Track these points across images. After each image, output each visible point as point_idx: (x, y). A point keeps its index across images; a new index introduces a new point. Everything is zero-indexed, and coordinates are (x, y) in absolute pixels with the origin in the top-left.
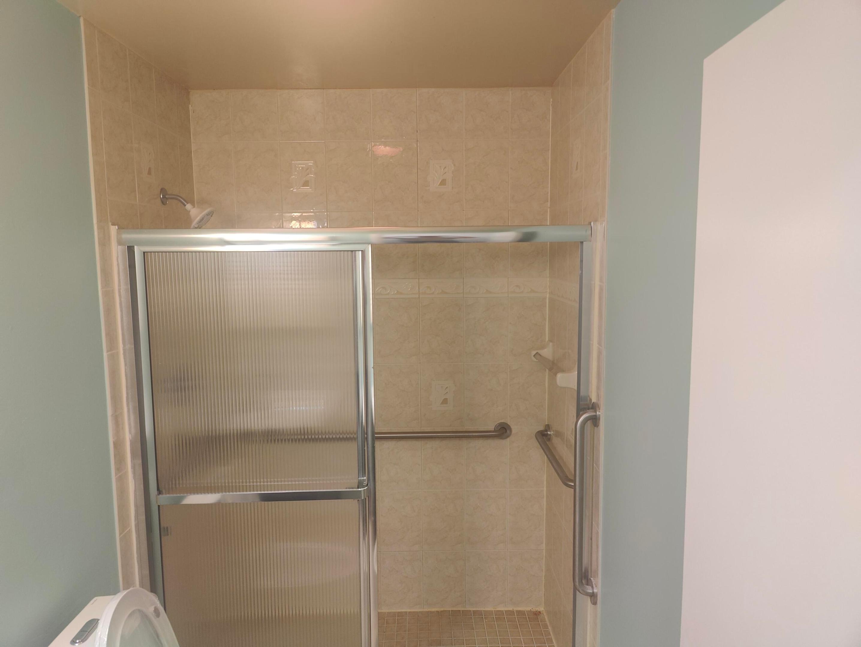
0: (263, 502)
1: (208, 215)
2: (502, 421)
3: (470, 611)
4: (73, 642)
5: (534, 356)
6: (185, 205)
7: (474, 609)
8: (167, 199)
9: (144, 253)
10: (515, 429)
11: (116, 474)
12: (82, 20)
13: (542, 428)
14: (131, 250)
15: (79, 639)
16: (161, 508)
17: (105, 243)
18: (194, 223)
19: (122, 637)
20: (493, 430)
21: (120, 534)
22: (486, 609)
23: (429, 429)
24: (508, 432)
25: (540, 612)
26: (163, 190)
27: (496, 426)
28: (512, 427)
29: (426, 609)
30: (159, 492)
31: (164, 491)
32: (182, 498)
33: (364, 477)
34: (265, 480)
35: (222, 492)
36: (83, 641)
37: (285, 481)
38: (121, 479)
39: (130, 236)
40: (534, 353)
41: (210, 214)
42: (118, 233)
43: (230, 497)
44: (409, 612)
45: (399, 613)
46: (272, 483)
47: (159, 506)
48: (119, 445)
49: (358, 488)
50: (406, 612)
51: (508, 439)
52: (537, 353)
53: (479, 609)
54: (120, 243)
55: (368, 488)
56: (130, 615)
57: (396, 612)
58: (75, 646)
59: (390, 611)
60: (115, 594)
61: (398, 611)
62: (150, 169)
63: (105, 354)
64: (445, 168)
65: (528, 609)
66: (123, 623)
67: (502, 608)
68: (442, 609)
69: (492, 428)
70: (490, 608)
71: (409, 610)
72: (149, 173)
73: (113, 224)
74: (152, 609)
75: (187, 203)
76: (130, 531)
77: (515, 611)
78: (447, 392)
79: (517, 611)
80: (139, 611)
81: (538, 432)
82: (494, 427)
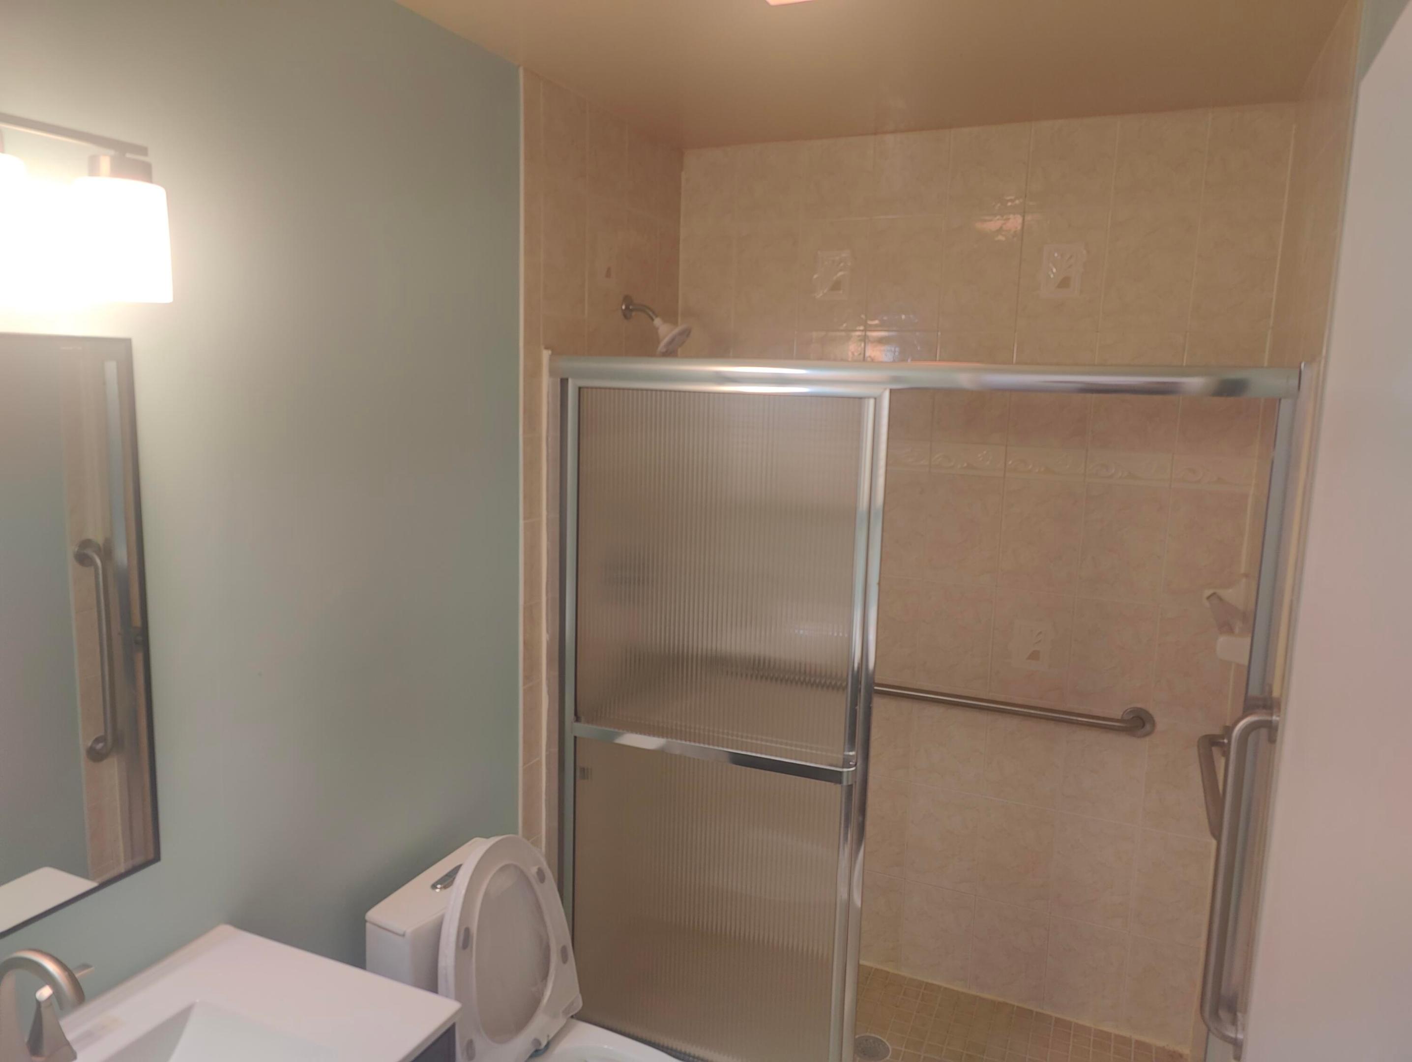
0: (734, 766)
1: (681, 333)
2: (1139, 705)
3: (1051, 1017)
4: (434, 886)
5: (1208, 598)
6: (653, 320)
7: (1059, 1016)
8: (632, 310)
9: (580, 388)
10: (1162, 722)
11: (524, 684)
12: (521, 71)
13: (1217, 731)
14: (564, 382)
15: (441, 884)
16: (578, 740)
17: (533, 374)
18: (661, 347)
19: (486, 894)
20: (1119, 718)
21: (524, 764)
22: (1081, 1022)
23: (1001, 697)
24: (1148, 727)
25: (1181, 1056)
26: (627, 299)
27: (1126, 711)
28: (1157, 719)
29: (973, 992)
30: (577, 719)
31: (583, 719)
32: (619, 735)
33: (852, 751)
34: (726, 731)
35: (667, 737)
36: (445, 887)
37: (757, 739)
38: (532, 691)
39: (567, 365)
40: (1208, 592)
41: (686, 333)
42: (551, 360)
43: (678, 746)
44: (946, 989)
45: (927, 983)
46: (739, 739)
47: (575, 737)
48: (531, 646)
49: (843, 767)
50: (939, 987)
51: (1147, 739)
52: (1214, 594)
53: (1068, 1019)
54: (552, 373)
55: (856, 770)
56: (502, 869)
57: (923, 982)
58: (436, 892)
59: (915, 977)
60: (487, 837)
61: (926, 980)
62: (609, 270)
63: (521, 522)
64: (1071, 257)
65: (1161, 1043)
66: (489, 877)
67: (1108, 1027)
68: (1001, 1000)
69: (1117, 712)
70: (1087, 1023)
71: (944, 985)
72: (608, 274)
73: (547, 348)
74: (534, 870)
75: (657, 316)
76: (539, 763)
77: (1133, 1042)
78: (1040, 641)
79: (1137, 1042)
80: (516, 867)
81: (1206, 736)
82: (1122, 713)
